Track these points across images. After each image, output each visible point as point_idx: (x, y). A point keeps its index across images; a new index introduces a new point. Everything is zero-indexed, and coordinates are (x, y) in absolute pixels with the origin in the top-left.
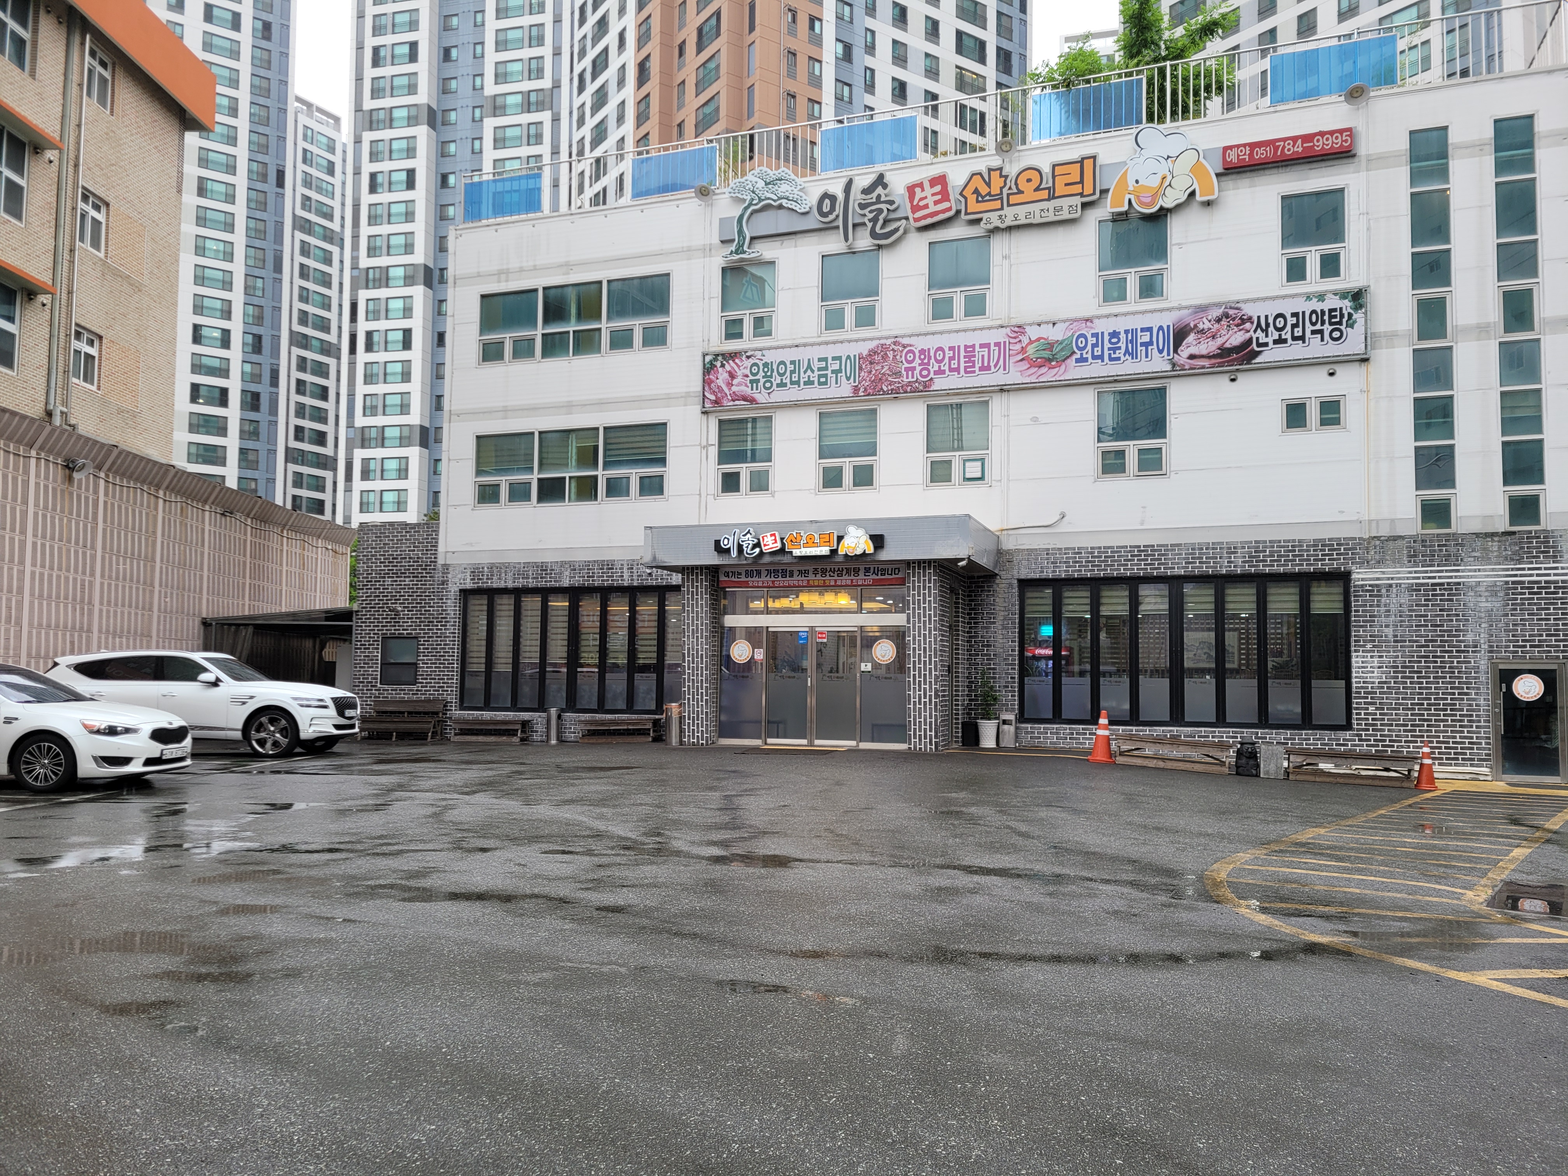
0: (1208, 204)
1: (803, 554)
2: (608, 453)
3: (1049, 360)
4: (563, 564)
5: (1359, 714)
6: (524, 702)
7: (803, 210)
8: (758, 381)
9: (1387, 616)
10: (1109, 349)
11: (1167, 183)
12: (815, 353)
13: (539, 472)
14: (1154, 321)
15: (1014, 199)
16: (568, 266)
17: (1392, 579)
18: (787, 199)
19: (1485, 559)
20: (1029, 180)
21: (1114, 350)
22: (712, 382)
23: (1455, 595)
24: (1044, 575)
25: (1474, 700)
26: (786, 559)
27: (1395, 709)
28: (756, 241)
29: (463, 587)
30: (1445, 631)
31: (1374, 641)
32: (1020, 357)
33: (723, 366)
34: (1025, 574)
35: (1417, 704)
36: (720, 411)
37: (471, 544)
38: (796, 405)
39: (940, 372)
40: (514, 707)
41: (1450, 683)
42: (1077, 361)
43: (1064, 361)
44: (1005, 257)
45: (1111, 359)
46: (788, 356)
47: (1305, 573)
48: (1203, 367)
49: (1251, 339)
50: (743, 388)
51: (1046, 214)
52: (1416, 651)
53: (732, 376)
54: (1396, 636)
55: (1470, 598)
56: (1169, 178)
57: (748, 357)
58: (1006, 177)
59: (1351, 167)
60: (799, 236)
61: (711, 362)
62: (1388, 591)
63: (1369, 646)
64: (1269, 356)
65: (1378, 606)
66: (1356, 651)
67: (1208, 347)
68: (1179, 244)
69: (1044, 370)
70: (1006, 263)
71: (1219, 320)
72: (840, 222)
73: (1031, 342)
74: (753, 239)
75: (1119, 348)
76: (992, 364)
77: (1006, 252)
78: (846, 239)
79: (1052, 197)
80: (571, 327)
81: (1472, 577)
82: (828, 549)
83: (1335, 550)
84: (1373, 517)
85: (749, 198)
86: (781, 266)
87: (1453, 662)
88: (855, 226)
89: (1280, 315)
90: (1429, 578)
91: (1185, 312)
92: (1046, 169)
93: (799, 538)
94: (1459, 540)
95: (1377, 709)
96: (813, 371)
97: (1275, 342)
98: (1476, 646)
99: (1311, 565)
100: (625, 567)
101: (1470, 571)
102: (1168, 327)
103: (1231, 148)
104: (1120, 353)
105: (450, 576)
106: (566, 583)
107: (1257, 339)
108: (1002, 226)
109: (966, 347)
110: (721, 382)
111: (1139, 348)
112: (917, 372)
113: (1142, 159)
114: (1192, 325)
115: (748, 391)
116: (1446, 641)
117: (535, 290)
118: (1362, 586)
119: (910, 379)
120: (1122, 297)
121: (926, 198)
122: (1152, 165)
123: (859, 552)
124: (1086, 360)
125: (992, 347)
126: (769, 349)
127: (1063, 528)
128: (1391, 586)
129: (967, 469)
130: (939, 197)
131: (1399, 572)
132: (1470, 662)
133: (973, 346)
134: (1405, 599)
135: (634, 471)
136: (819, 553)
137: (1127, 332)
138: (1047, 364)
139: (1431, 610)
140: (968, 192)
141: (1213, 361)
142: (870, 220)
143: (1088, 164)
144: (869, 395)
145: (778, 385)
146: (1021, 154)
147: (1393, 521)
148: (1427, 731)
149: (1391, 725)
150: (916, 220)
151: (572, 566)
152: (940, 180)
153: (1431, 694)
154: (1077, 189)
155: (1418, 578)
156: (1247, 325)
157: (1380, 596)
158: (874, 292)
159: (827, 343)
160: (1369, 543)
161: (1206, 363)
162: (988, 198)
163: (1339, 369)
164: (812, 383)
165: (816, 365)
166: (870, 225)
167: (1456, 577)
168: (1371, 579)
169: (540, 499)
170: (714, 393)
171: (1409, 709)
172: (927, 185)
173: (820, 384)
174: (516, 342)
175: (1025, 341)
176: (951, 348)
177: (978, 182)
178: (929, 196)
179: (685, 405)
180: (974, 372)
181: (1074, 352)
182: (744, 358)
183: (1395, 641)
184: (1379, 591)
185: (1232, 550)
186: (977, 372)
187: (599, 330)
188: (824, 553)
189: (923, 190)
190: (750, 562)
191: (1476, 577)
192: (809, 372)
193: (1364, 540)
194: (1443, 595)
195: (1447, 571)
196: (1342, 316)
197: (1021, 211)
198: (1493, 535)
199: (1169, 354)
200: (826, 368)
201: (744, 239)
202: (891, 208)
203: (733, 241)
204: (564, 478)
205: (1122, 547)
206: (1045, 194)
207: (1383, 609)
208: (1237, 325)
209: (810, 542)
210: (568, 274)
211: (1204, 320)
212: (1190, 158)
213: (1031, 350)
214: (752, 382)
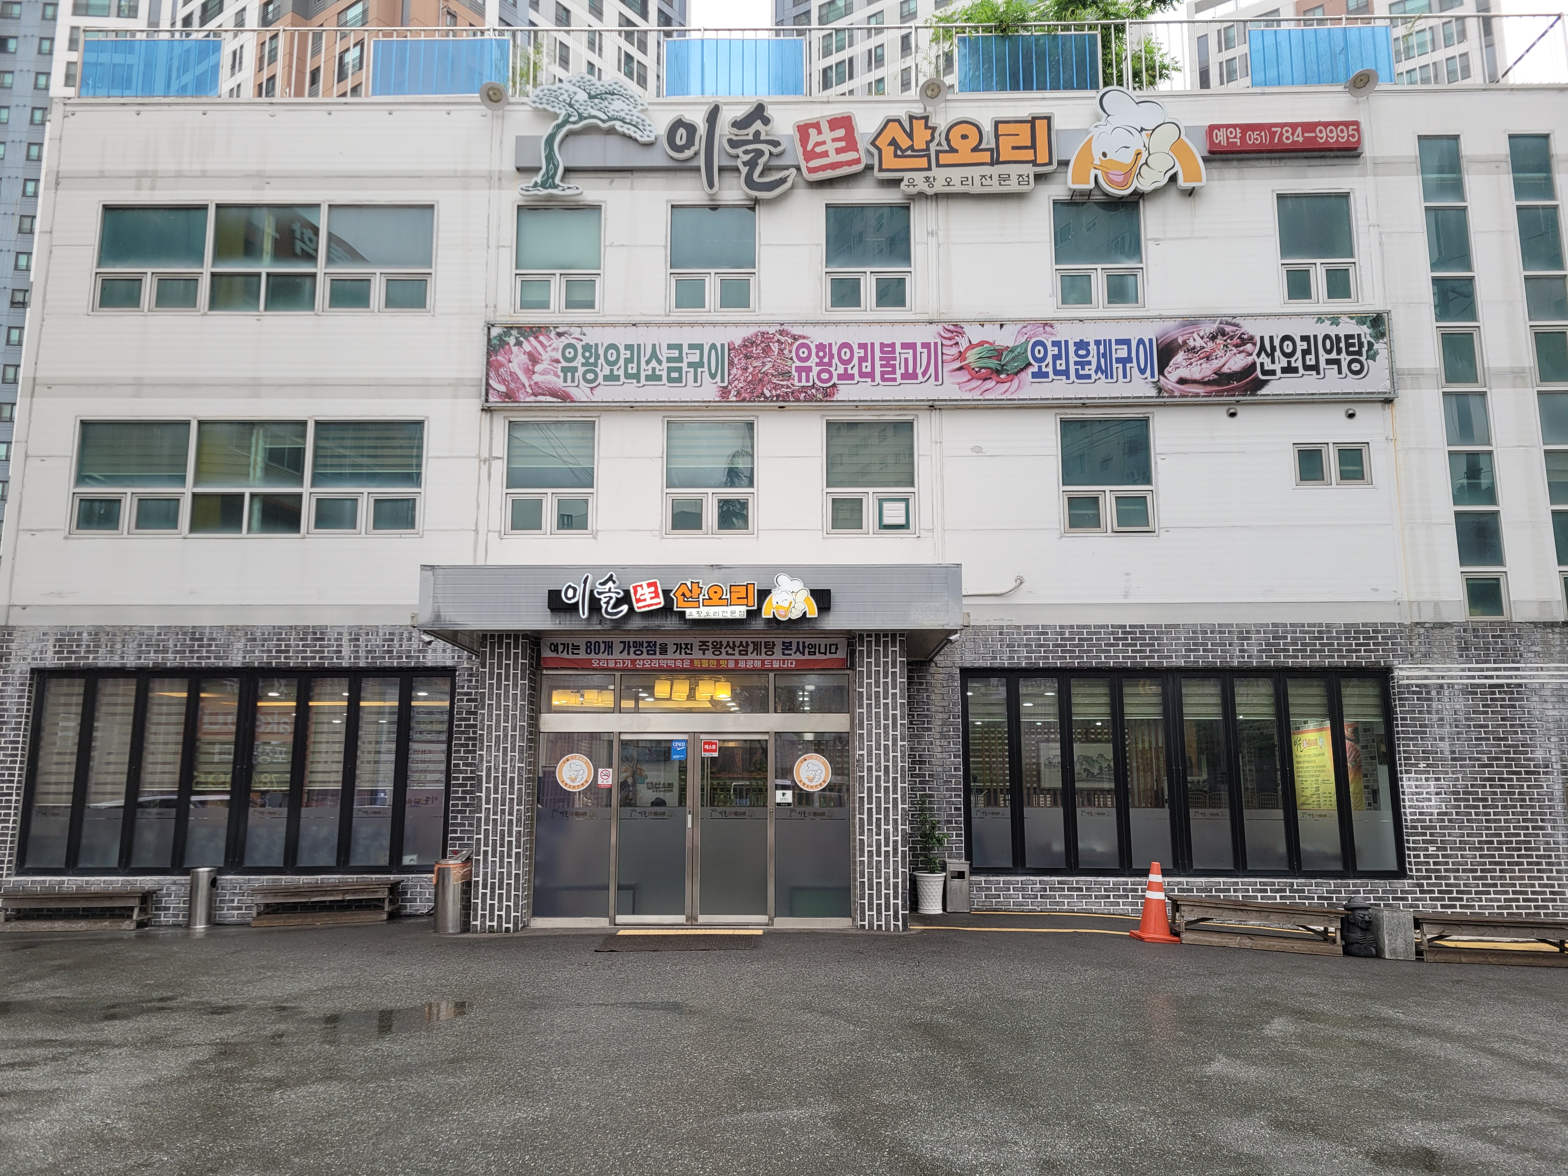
0: (1191, 193)
1: (703, 616)
2: (321, 461)
3: (998, 372)
4: (232, 630)
5: (1418, 856)
6: (144, 856)
7: (645, 139)
8: (574, 370)
9: (1441, 726)
10: (1076, 363)
11: (1143, 161)
12: (664, 337)
13: (197, 482)
14: (1134, 332)
15: (944, 158)
16: (263, 178)
17: (1443, 677)
18: (623, 120)
19: (1546, 655)
20: (964, 137)
21: (1083, 364)
22: (502, 365)
23: (1517, 700)
24: (997, 663)
25: (1551, 835)
26: (671, 623)
27: (1460, 849)
28: (572, 175)
29: (39, 664)
30: (1509, 746)
31: (1428, 759)
32: (957, 365)
33: (519, 344)
34: (971, 660)
35: (1486, 842)
36: (512, 410)
37: (60, 595)
38: (632, 408)
39: (846, 376)
40: (126, 866)
41: (1522, 814)
42: (1034, 375)
43: (1017, 374)
44: (931, 234)
45: (1079, 376)
46: (622, 337)
47: (1337, 668)
48: (1197, 395)
49: (1254, 364)
50: (551, 378)
51: (989, 182)
52: (1478, 773)
53: (534, 359)
54: (1453, 752)
55: (1534, 704)
56: (1145, 154)
57: (559, 335)
58: (934, 129)
59: (1356, 170)
60: (636, 175)
61: (500, 337)
62: (1438, 693)
63: (1422, 765)
64: (1277, 386)
65: (1429, 712)
66: (1407, 772)
67: (1201, 370)
68: (1155, 240)
69: (990, 384)
70: (932, 241)
71: (1213, 338)
72: (701, 162)
73: (971, 346)
74: (568, 170)
75: (1089, 363)
76: (919, 371)
77: (932, 226)
78: (711, 185)
79: (995, 161)
80: (265, 267)
81: (1534, 677)
82: (744, 609)
83: (1371, 638)
84: (1413, 598)
85: (564, 112)
86: (610, 214)
87: (1522, 787)
88: (721, 169)
89: (1286, 338)
90: (1486, 677)
91: (1170, 324)
92: (988, 127)
93: (696, 591)
94: (1516, 630)
95: (1438, 849)
96: (660, 362)
97: (1284, 370)
98: (1547, 766)
99: (1344, 657)
100: (346, 638)
101: (1531, 669)
102: (1151, 340)
103: (1218, 127)
104: (1090, 370)
105: (14, 646)
106: (236, 660)
107: (1262, 364)
108: (930, 191)
109: (882, 345)
110: (515, 367)
111: (1115, 365)
112: (813, 374)
113: (1110, 128)
114: (1180, 341)
115: (558, 383)
116: (1513, 759)
117: (204, 208)
118: (1408, 685)
119: (804, 383)
120: (1086, 298)
121: (824, 143)
122: (1123, 137)
123: (795, 615)
124: (1046, 375)
125: (919, 349)
126: (593, 325)
127: (1021, 598)
128: (1441, 686)
129: (885, 512)
130: (843, 144)
131: (1450, 670)
132: (1541, 787)
133: (893, 345)
134: (1460, 704)
135: (365, 490)
136: (729, 616)
137: (1098, 343)
138: (994, 376)
139: (1492, 719)
140: (882, 142)
141: (1209, 388)
142: (745, 164)
143: (1041, 125)
144: (744, 400)
145: (606, 378)
146: (951, 104)
147: (1437, 604)
148: (1501, 878)
149: (1457, 871)
150: (811, 170)
151: (250, 635)
152: (844, 123)
153: (1501, 828)
154: (1029, 155)
155: (1473, 677)
156: (1249, 347)
157: (1430, 699)
158: (749, 261)
159: (681, 324)
160: (1411, 631)
161: (1200, 390)
162: (909, 153)
163: (1357, 409)
164: (659, 378)
165: (664, 353)
166: (744, 170)
167: (1516, 677)
168: (1418, 677)
169: (195, 526)
170: (504, 381)
171: (1476, 849)
172: (825, 127)
173: (670, 380)
174: (163, 281)
175: (964, 344)
176: (862, 346)
177: (894, 131)
178: (829, 141)
179: (455, 397)
180: (895, 380)
181: (1029, 364)
182: (553, 335)
183: (1453, 759)
184: (1428, 693)
185: (1244, 634)
186: (899, 381)
187: (314, 276)
188: (737, 616)
189: (820, 132)
190: (607, 626)
191: (1539, 677)
192: (654, 363)
193: (1405, 626)
194: (1503, 699)
195: (1505, 669)
196: (1361, 345)
197: (956, 174)
198: (1553, 625)
199: (1153, 376)
200: (680, 359)
201: (556, 168)
202: (775, 151)
203: (537, 170)
204: (242, 495)
205: (1102, 627)
206: (986, 157)
207: (1435, 717)
208: (1237, 346)
209: (715, 597)
210: (262, 189)
211: (1195, 335)
212: (1168, 135)
213: (972, 357)
214: (565, 370)
